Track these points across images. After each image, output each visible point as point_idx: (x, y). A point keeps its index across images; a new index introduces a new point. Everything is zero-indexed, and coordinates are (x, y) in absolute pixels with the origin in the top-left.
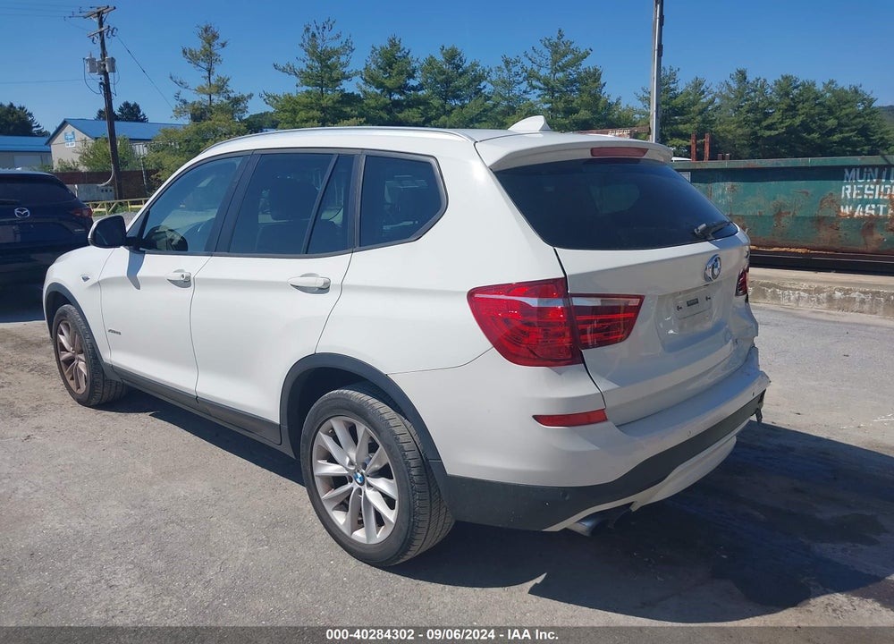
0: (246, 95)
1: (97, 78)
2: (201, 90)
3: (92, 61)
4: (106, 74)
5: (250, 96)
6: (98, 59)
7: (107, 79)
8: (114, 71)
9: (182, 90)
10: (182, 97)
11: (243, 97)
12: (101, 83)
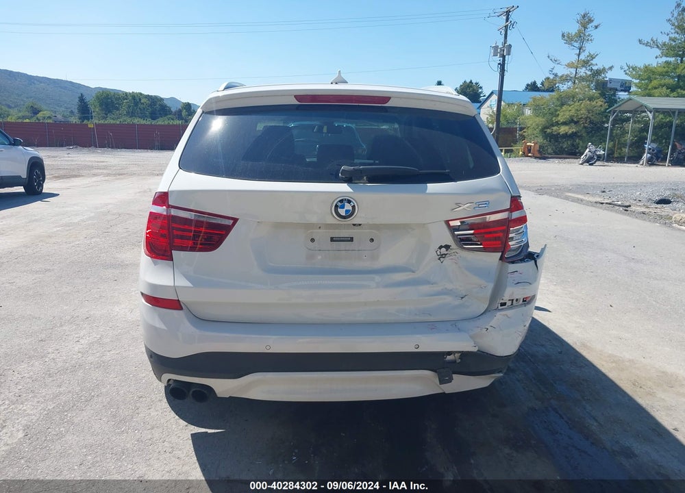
0: (607, 67)
1: (498, 59)
2: (570, 65)
3: (496, 48)
4: (504, 57)
5: (611, 68)
6: (500, 46)
7: (504, 60)
8: (509, 54)
9: (556, 65)
10: (554, 71)
11: (604, 69)
12: (499, 64)
